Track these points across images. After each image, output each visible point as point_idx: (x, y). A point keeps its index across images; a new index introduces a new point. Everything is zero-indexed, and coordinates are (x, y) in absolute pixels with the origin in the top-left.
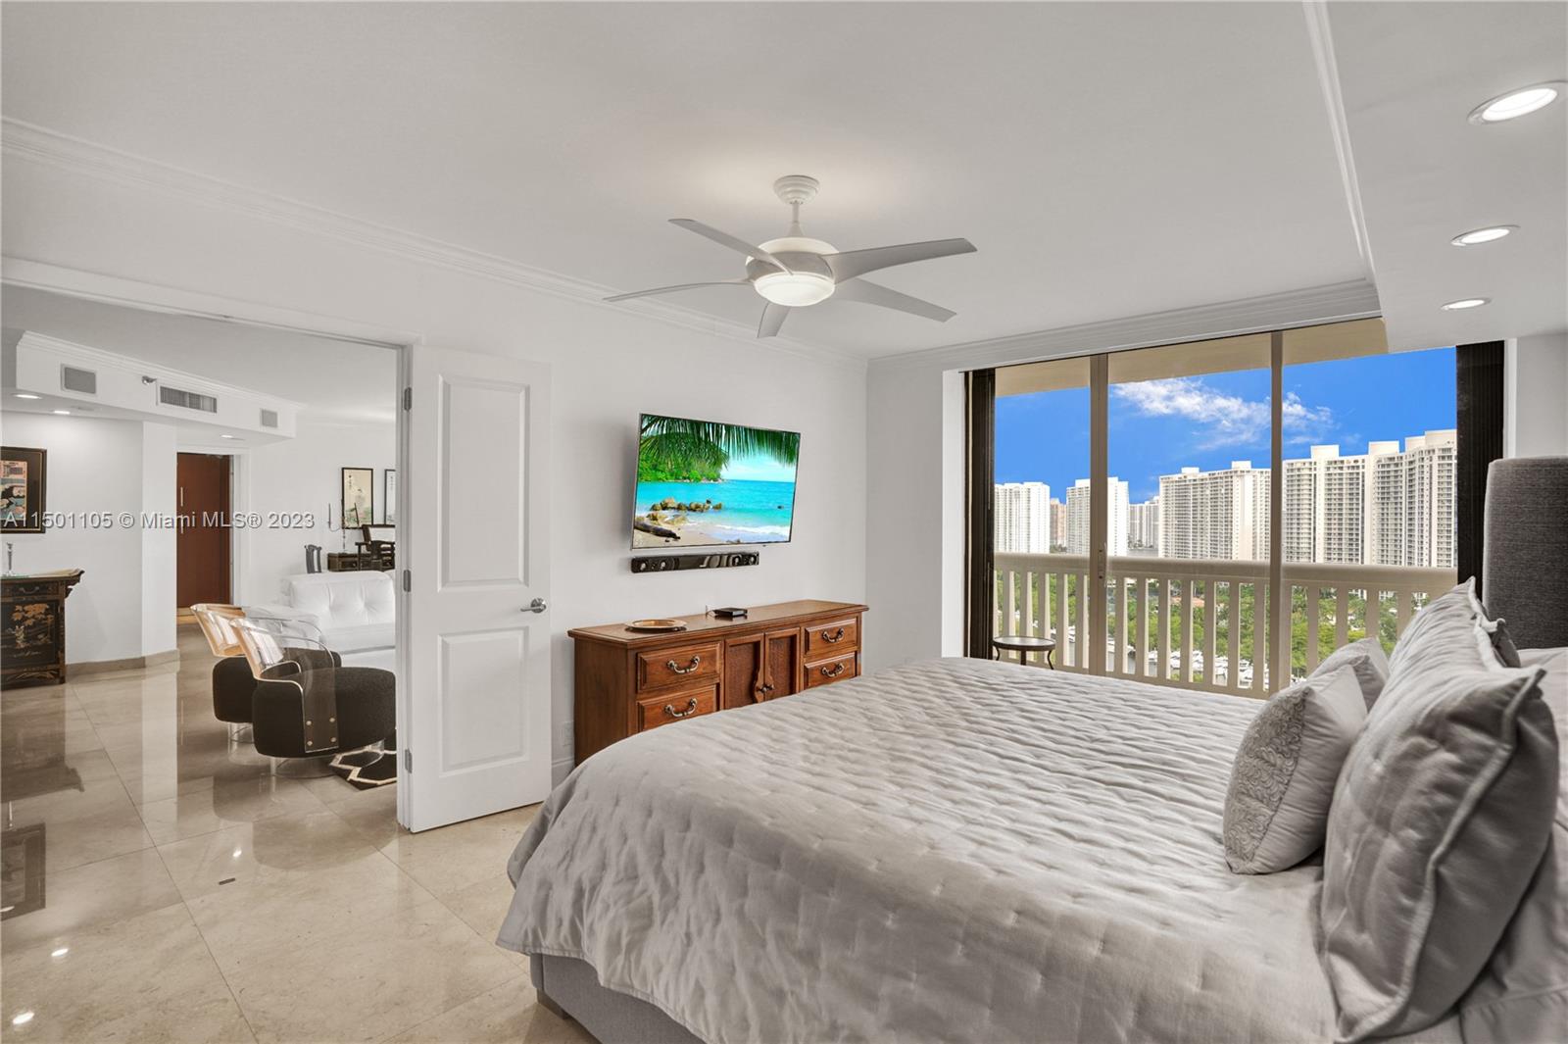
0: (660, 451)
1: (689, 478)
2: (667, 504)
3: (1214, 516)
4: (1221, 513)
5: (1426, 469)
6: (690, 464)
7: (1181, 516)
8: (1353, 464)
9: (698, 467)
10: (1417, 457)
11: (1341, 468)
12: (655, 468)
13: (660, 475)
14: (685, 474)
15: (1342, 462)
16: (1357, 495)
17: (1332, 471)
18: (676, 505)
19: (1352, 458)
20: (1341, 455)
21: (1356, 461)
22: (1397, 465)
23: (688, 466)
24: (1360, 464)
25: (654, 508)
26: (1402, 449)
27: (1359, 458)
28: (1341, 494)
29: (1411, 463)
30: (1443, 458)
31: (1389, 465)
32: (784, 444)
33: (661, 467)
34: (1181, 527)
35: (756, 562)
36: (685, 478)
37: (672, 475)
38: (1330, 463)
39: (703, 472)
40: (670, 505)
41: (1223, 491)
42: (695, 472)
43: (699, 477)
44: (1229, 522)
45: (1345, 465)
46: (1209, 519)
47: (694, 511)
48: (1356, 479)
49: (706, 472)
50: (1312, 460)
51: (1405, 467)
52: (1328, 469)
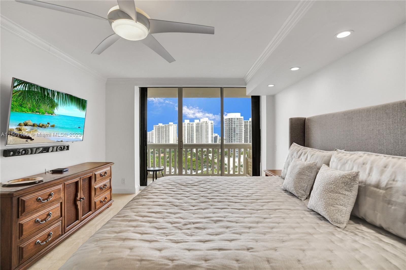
0: (24, 98)
1: (39, 112)
2: (27, 123)
3: (166, 135)
4: (167, 134)
5: (203, 125)
6: (40, 106)
7: (159, 135)
8: (192, 124)
9: (43, 108)
10: (202, 123)
11: (190, 125)
12: (21, 105)
13: (24, 109)
14: (37, 110)
15: (190, 123)
16: (192, 131)
17: (188, 125)
18: (32, 124)
19: (191, 123)
20: (190, 122)
21: (192, 123)
22: (199, 124)
23: (39, 107)
24: (193, 124)
25: (20, 125)
26: (200, 121)
27: (193, 123)
28: (190, 130)
29: (201, 124)
30: (206, 123)
31: (197, 124)
32: (81, 103)
33: (24, 106)
34: (159, 137)
35: (68, 149)
36: (37, 112)
37: (30, 110)
38: (188, 123)
39: (46, 110)
40: (29, 124)
41: (168, 129)
42: (42, 110)
43: (44, 112)
44: (169, 136)
45: (190, 124)
46: (165, 136)
47: (42, 127)
48: (192, 127)
49: (48, 110)
50: (185, 123)
51: (200, 125)
52: (187, 125)
